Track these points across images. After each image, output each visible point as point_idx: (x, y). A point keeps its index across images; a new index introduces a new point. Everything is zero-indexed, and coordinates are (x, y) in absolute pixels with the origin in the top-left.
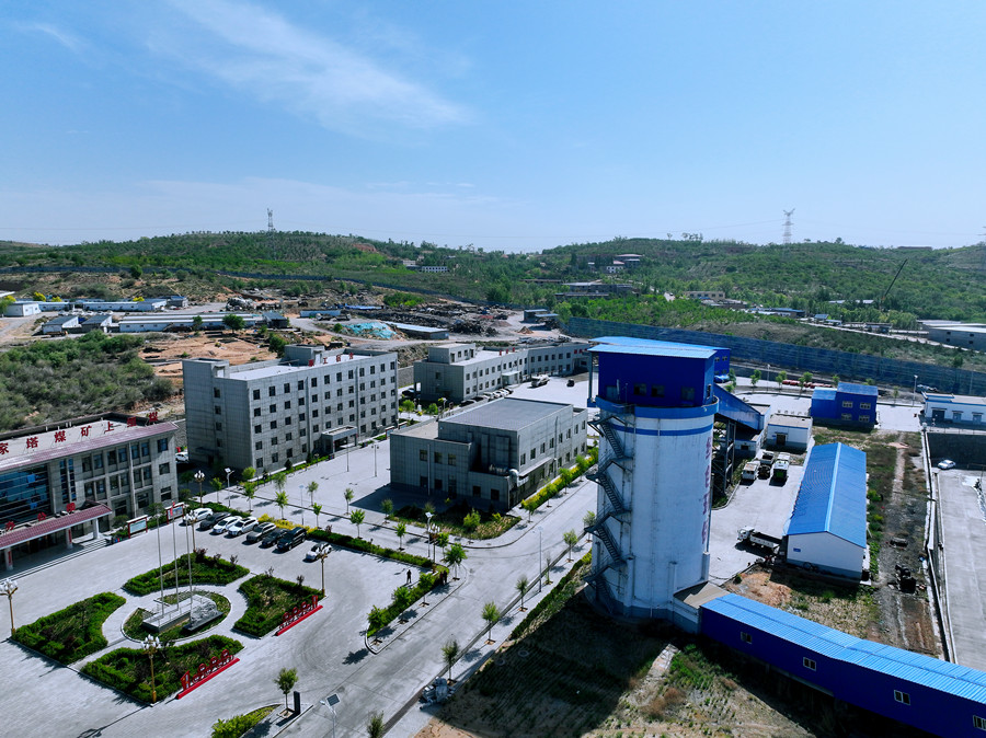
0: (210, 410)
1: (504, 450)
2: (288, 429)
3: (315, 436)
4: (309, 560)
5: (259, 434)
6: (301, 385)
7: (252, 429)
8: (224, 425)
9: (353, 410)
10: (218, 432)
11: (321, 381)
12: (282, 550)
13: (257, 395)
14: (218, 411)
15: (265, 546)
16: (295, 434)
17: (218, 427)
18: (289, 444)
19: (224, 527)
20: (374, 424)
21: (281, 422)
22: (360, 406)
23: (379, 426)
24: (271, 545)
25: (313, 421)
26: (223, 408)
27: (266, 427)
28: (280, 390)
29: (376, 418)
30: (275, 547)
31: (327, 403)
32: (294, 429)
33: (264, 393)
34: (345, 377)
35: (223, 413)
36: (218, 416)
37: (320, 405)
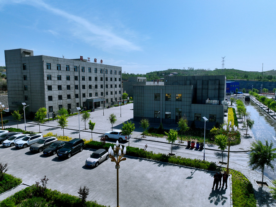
0: (21, 78)
1: (215, 89)
2: (68, 92)
3: (84, 100)
4: (89, 166)
5: (50, 92)
6: (76, 69)
7: (46, 87)
8: (29, 86)
9: (102, 90)
10: (25, 91)
11: (87, 70)
12: (62, 158)
13: (49, 66)
14: (25, 78)
15: (46, 155)
16: (73, 96)
17: (25, 88)
18: (69, 101)
19: (12, 141)
20: (112, 99)
21: (64, 87)
22: (106, 89)
23: (114, 100)
24: (51, 154)
25: (83, 91)
26: (28, 76)
27: (55, 88)
28: (63, 67)
29: (112, 96)
30: (55, 156)
31: (90, 83)
32: (72, 93)
33: (54, 67)
34: (99, 72)
35: (28, 79)
36: (25, 82)
37: (87, 83)
